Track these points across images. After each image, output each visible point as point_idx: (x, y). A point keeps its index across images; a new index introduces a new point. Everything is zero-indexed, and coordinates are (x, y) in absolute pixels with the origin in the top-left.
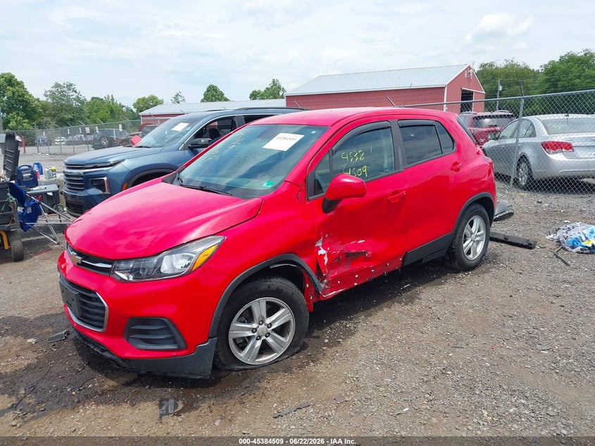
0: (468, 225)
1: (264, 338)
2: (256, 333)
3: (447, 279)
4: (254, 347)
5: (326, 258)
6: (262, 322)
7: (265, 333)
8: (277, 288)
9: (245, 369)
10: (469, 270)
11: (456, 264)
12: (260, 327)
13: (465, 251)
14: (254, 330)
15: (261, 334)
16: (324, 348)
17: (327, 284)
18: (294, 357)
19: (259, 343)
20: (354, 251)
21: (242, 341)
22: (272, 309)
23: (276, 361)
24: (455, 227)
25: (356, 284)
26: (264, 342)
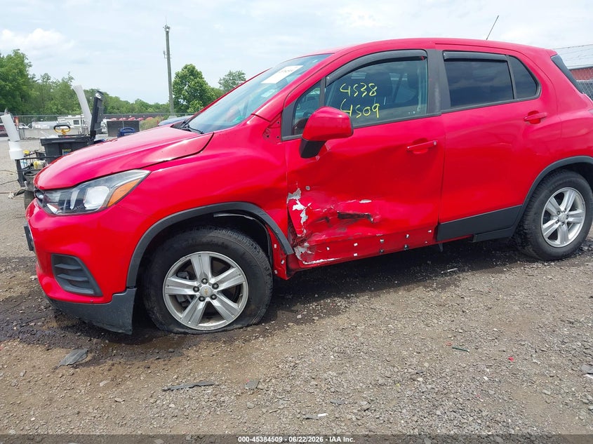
0: (552, 199)
1: (208, 299)
2: (198, 293)
3: (511, 268)
4: (196, 308)
5: (304, 217)
6: (205, 281)
7: (209, 294)
8: (223, 243)
9: (185, 333)
10: (553, 261)
11: (529, 249)
12: (203, 285)
13: (546, 234)
14: (196, 289)
15: (204, 295)
16: (289, 324)
17: (309, 248)
18: (248, 329)
19: (201, 305)
20: (351, 212)
21: (183, 300)
22: (218, 267)
23: (224, 330)
24: (526, 199)
25: (356, 255)
26: (209, 305)
